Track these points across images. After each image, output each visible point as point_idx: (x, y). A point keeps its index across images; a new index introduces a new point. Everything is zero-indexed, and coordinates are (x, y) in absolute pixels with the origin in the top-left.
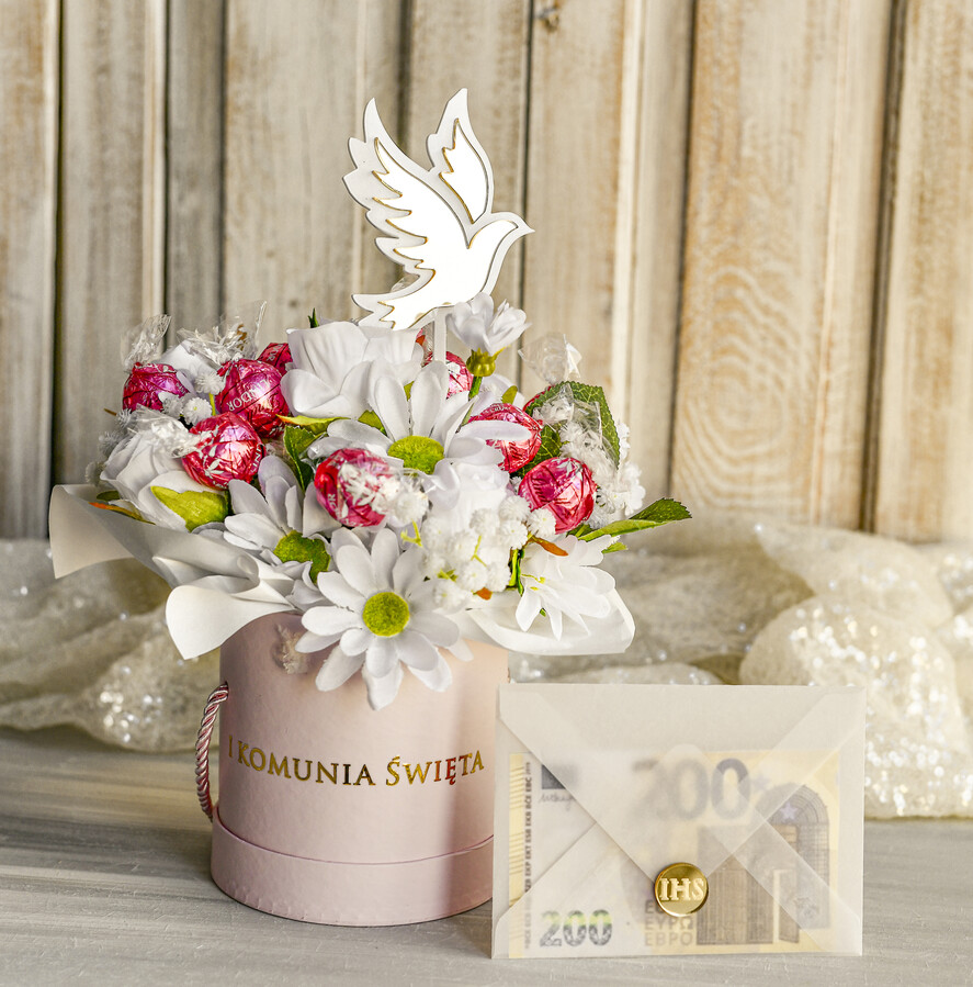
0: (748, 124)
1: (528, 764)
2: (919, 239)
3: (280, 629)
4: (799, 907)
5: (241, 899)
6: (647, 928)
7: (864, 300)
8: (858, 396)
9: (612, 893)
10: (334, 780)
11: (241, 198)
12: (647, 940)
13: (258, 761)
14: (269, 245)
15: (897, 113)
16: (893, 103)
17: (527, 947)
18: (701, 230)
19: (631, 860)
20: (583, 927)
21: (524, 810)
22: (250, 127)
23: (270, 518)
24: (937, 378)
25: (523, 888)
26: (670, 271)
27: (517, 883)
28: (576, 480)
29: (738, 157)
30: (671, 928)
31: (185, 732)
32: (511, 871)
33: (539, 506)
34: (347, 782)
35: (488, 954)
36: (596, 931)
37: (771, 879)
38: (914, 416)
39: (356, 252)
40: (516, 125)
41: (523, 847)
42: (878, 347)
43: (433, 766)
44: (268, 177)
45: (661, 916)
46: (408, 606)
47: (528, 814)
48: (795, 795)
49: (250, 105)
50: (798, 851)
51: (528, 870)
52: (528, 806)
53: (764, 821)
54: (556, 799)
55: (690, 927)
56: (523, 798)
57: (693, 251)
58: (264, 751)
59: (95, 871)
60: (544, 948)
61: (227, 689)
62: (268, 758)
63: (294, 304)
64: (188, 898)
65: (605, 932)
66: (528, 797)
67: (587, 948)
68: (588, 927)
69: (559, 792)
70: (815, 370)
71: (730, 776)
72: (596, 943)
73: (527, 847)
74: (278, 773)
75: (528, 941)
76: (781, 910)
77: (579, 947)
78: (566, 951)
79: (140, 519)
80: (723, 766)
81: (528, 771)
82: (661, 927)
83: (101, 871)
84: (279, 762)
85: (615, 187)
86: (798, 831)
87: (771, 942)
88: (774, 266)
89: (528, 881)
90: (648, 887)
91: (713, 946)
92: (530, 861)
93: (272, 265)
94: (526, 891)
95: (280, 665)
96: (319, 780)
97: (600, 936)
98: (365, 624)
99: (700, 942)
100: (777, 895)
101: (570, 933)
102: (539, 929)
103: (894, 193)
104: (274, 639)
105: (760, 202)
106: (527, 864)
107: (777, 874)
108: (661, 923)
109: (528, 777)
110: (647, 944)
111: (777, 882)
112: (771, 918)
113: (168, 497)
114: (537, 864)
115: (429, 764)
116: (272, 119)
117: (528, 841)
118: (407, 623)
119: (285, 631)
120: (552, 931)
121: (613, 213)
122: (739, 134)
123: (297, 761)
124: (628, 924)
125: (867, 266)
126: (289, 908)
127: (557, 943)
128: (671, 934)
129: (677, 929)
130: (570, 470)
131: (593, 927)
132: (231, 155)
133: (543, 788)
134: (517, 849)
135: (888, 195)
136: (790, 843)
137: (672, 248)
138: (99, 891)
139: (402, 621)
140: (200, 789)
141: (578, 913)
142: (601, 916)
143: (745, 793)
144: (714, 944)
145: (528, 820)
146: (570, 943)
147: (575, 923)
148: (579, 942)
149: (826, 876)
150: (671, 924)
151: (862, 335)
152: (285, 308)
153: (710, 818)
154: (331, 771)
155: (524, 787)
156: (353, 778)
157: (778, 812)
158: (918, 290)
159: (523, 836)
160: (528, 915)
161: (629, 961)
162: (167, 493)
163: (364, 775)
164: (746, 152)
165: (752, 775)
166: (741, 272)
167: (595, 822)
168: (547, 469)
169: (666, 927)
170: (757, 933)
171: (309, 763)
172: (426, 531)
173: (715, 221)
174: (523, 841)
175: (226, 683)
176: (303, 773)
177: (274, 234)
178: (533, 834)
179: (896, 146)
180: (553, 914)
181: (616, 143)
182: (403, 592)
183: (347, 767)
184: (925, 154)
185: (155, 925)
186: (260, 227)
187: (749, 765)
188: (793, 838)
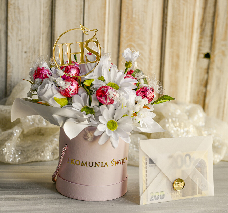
0: (134, 10)
1: (146, 158)
2: (172, 36)
3: (86, 130)
4: (202, 186)
5: (72, 197)
6: (172, 194)
7: (159, 50)
8: (158, 71)
9: (164, 187)
10: (99, 166)
11: (12, 26)
12: (172, 197)
13: (78, 163)
14: (19, 38)
15: (167, 8)
16: (166, 6)
17: (147, 202)
18: (124, 34)
19: (168, 179)
20: (158, 196)
21: (145, 169)
22: (14, 9)
23: (81, 104)
24: (176, 67)
25: (146, 187)
26: (116, 44)
27: (144, 187)
28: (152, 91)
29: (132, 17)
30: (176, 194)
31: (25, 159)
32: (143, 184)
33: (144, 98)
34: (102, 166)
35: (139, 204)
36: (161, 196)
37: (196, 180)
38: (171, 76)
39: (41, 40)
40: (81, 9)
41: (145, 178)
42: (163, 60)
43: (120, 161)
44: (19, 21)
45: (174, 191)
46: (117, 123)
47: (146, 170)
48: (200, 161)
49: (14, 3)
50: (201, 173)
51: (147, 183)
52: (146, 168)
53: (195, 167)
54: (152, 166)
55: (180, 193)
56: (145, 167)
57: (122, 39)
58: (80, 161)
59: (30, 194)
60: (151, 201)
61: (67, 146)
62: (81, 162)
63: (26, 52)
64: (58, 198)
65: (163, 196)
66: (146, 166)
67: (160, 200)
68: (159, 196)
69: (153, 165)
70: (149, 66)
71: (188, 157)
72: (161, 199)
73: (146, 178)
74: (84, 165)
75: (147, 200)
76: (198, 187)
77: (158, 200)
78: (155, 201)
79: (49, 105)
80: (186, 156)
81: (146, 160)
82: (174, 194)
83: (31, 194)
84: (84, 163)
85: (105, 24)
86: (201, 169)
87: (196, 195)
88: (140, 42)
89: (147, 186)
90: (171, 185)
91: (185, 197)
92: (147, 181)
93: (20, 43)
94: (147, 188)
95: (86, 139)
96: (95, 166)
97: (162, 197)
98: (108, 128)
99: (182, 196)
100: (197, 184)
101: (156, 197)
102: (149, 197)
103: (166, 26)
104: (84, 133)
105: (137, 28)
106: (147, 182)
107: (197, 179)
108: (174, 193)
109: (146, 161)
110: (172, 198)
111: (197, 181)
112: (196, 189)
113: (57, 100)
114: (149, 182)
115: (119, 160)
116: (20, 7)
117: (147, 177)
118: (117, 127)
119: (87, 131)
120: (152, 197)
121: (104, 30)
122: (132, 12)
123: (89, 162)
124: (168, 194)
125: (160, 42)
126: (87, 199)
127: (153, 200)
128: (177, 195)
129: (178, 194)
130: (150, 89)
131: (161, 195)
132: (9, 16)
133: (150, 164)
134: (144, 179)
135: (165, 26)
136: (200, 172)
137: (117, 38)
138: (35, 199)
139: (116, 126)
140: (56, 172)
141: (157, 192)
142: (162, 192)
143: (191, 161)
144: (185, 196)
145: (147, 172)
146: (156, 199)
147: (157, 195)
148: (158, 199)
149: (207, 178)
150: (177, 193)
151: (159, 58)
152: (23, 53)
153: (184, 168)
154: (98, 164)
155: (145, 164)
156: (103, 165)
157: (197, 165)
158: (172, 47)
159: (145, 175)
160: (147, 194)
161: (169, 202)
162: (57, 99)
163: (106, 164)
164: (134, 16)
165: (192, 157)
166: (133, 44)
167: (161, 170)
168: (144, 89)
169: (175, 193)
170: (194, 193)
171: (93, 163)
172: (128, 105)
173: (127, 32)
174: (145, 177)
175: (66, 145)
176: (91, 165)
177: (21, 35)
178: (147, 175)
179: (167, 15)
180: (152, 193)
181: (105, 14)
182: (116, 120)
183: (102, 163)
184: (173, 17)
185: (56, 206)
186: (17, 34)
187: (191, 155)
188: (200, 171)
